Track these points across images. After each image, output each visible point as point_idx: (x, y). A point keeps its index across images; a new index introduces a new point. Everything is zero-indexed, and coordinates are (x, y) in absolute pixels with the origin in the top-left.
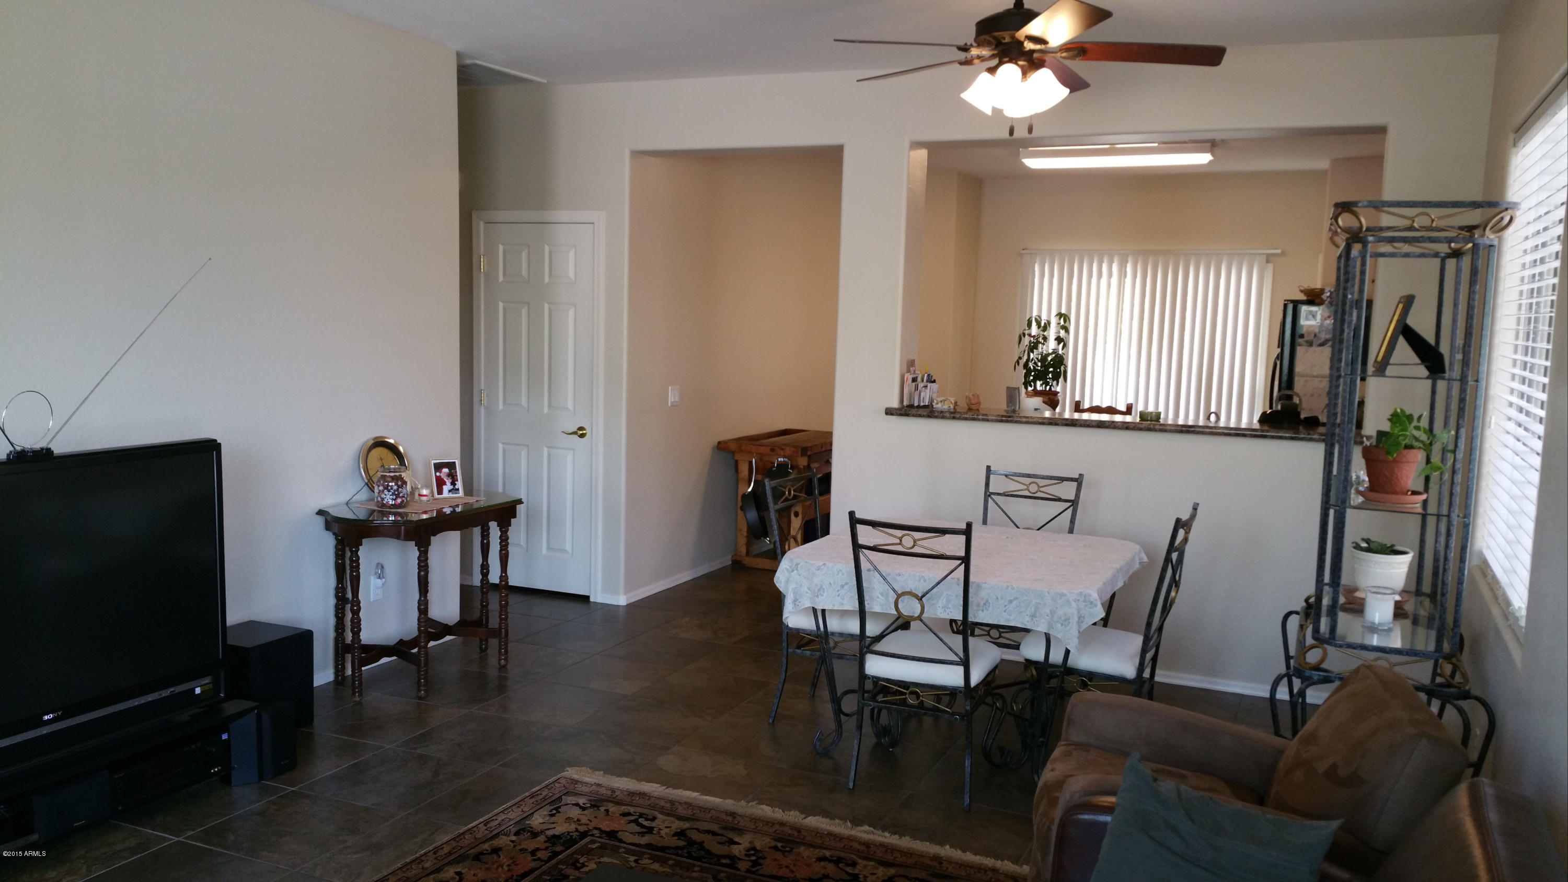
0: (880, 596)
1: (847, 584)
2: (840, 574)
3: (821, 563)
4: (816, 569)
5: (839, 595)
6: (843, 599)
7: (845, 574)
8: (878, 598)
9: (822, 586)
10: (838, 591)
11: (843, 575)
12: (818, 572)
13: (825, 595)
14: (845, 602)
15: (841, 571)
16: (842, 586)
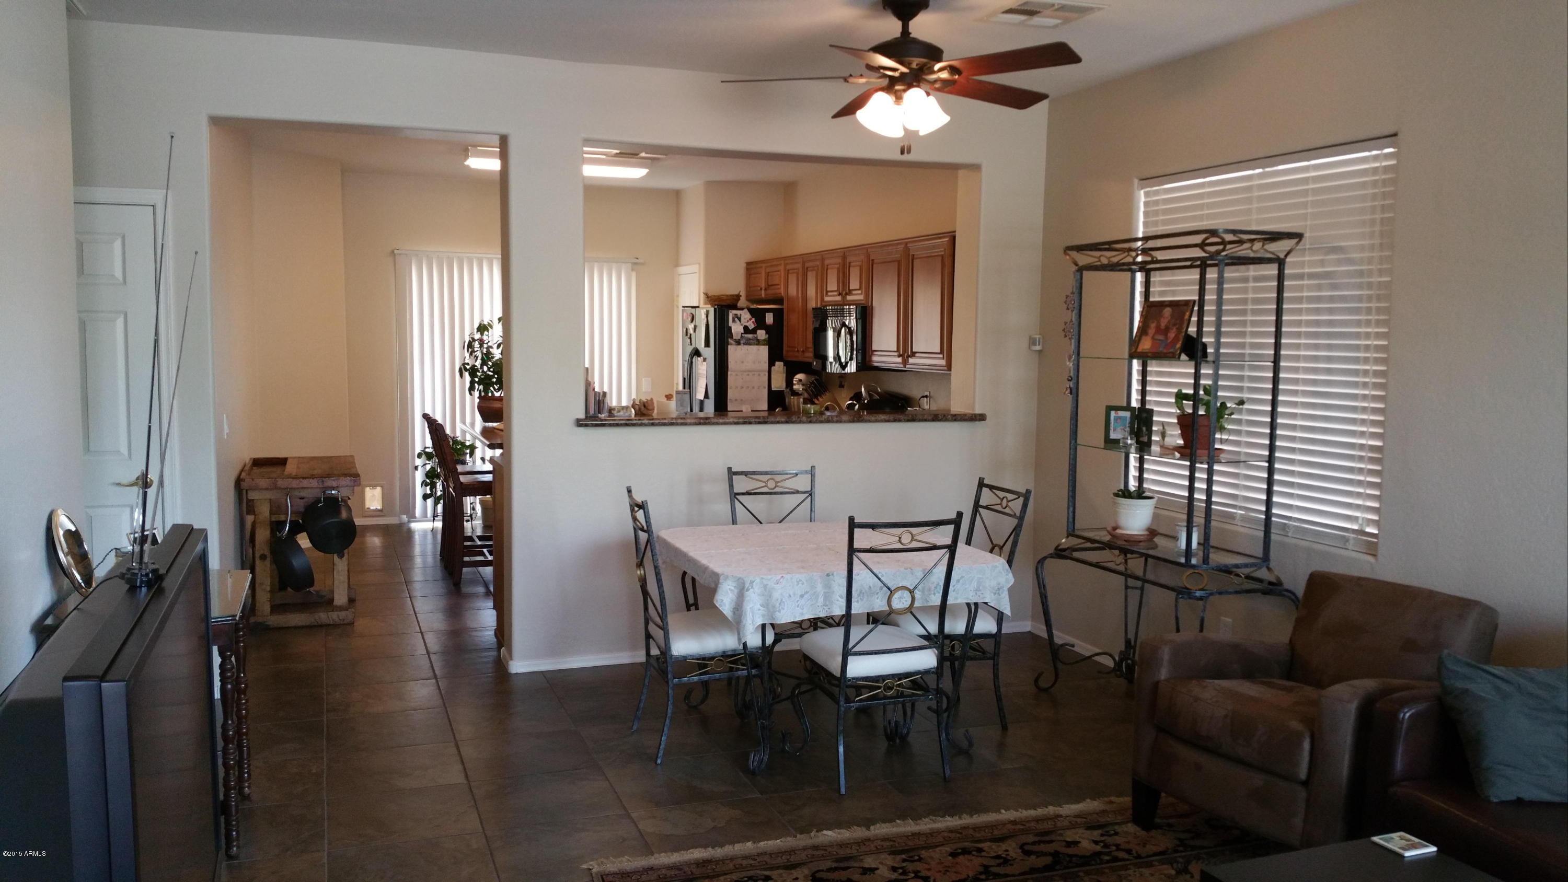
0: (840, 599)
1: (807, 593)
2: (800, 585)
3: (779, 577)
4: (775, 584)
5: (798, 606)
6: (803, 609)
7: (805, 582)
8: (838, 601)
9: (782, 600)
10: (798, 601)
11: (803, 584)
12: (777, 586)
13: (786, 608)
14: (805, 611)
15: (800, 580)
16: (802, 596)
